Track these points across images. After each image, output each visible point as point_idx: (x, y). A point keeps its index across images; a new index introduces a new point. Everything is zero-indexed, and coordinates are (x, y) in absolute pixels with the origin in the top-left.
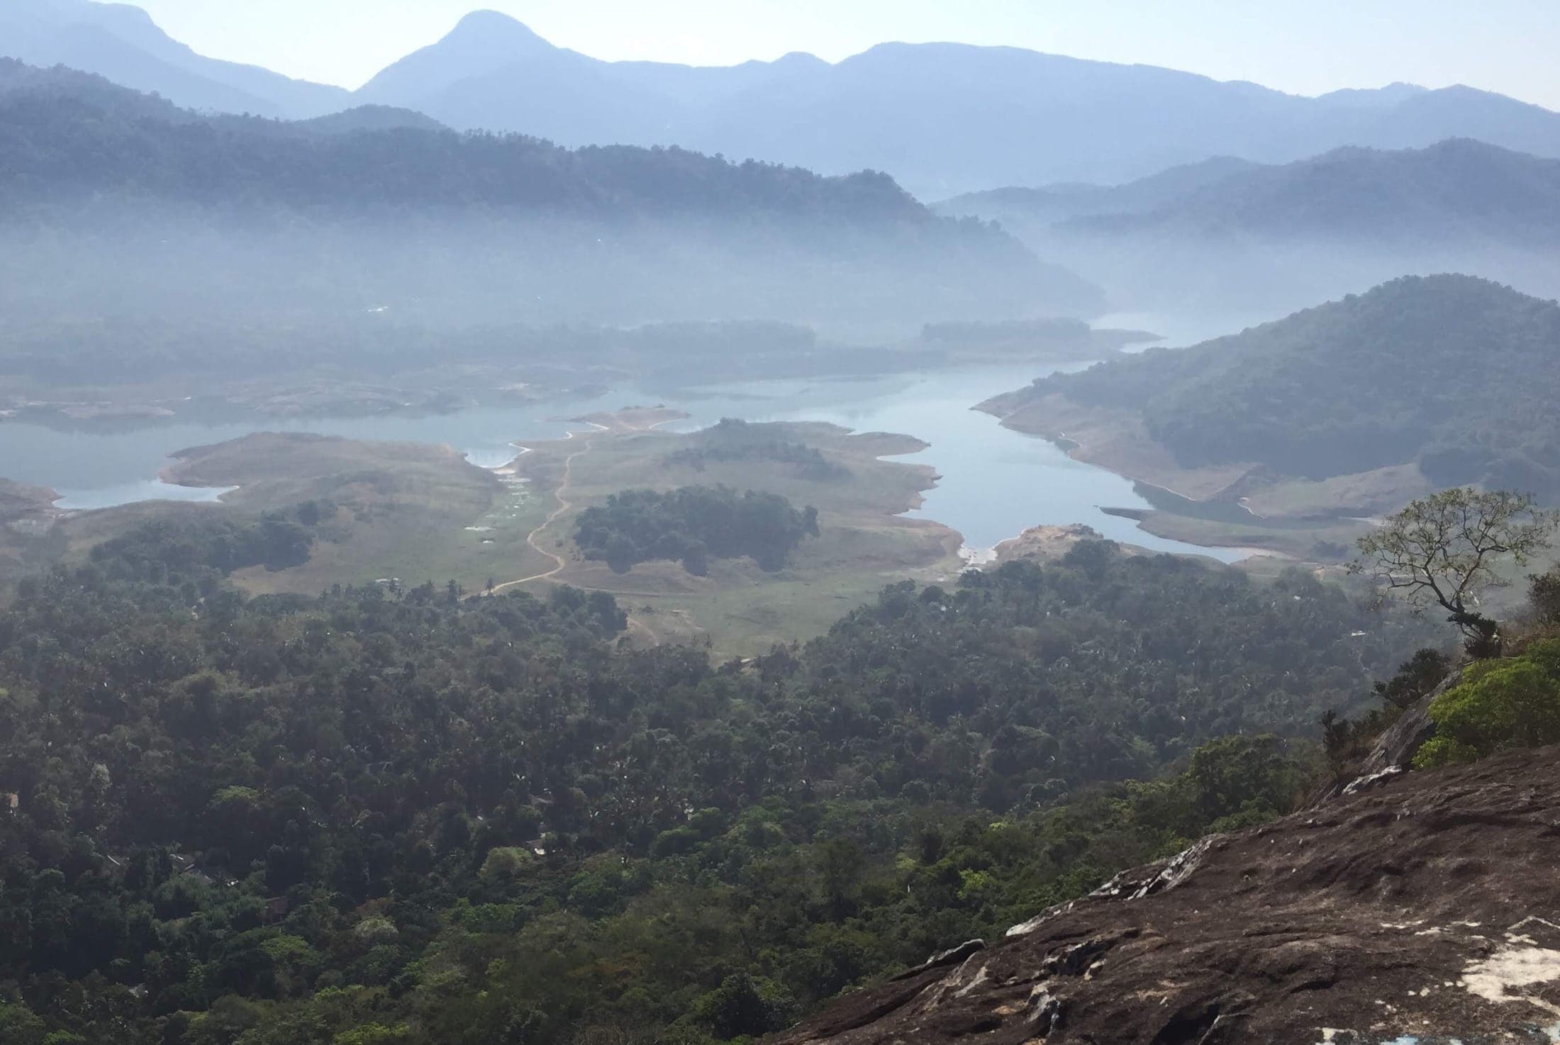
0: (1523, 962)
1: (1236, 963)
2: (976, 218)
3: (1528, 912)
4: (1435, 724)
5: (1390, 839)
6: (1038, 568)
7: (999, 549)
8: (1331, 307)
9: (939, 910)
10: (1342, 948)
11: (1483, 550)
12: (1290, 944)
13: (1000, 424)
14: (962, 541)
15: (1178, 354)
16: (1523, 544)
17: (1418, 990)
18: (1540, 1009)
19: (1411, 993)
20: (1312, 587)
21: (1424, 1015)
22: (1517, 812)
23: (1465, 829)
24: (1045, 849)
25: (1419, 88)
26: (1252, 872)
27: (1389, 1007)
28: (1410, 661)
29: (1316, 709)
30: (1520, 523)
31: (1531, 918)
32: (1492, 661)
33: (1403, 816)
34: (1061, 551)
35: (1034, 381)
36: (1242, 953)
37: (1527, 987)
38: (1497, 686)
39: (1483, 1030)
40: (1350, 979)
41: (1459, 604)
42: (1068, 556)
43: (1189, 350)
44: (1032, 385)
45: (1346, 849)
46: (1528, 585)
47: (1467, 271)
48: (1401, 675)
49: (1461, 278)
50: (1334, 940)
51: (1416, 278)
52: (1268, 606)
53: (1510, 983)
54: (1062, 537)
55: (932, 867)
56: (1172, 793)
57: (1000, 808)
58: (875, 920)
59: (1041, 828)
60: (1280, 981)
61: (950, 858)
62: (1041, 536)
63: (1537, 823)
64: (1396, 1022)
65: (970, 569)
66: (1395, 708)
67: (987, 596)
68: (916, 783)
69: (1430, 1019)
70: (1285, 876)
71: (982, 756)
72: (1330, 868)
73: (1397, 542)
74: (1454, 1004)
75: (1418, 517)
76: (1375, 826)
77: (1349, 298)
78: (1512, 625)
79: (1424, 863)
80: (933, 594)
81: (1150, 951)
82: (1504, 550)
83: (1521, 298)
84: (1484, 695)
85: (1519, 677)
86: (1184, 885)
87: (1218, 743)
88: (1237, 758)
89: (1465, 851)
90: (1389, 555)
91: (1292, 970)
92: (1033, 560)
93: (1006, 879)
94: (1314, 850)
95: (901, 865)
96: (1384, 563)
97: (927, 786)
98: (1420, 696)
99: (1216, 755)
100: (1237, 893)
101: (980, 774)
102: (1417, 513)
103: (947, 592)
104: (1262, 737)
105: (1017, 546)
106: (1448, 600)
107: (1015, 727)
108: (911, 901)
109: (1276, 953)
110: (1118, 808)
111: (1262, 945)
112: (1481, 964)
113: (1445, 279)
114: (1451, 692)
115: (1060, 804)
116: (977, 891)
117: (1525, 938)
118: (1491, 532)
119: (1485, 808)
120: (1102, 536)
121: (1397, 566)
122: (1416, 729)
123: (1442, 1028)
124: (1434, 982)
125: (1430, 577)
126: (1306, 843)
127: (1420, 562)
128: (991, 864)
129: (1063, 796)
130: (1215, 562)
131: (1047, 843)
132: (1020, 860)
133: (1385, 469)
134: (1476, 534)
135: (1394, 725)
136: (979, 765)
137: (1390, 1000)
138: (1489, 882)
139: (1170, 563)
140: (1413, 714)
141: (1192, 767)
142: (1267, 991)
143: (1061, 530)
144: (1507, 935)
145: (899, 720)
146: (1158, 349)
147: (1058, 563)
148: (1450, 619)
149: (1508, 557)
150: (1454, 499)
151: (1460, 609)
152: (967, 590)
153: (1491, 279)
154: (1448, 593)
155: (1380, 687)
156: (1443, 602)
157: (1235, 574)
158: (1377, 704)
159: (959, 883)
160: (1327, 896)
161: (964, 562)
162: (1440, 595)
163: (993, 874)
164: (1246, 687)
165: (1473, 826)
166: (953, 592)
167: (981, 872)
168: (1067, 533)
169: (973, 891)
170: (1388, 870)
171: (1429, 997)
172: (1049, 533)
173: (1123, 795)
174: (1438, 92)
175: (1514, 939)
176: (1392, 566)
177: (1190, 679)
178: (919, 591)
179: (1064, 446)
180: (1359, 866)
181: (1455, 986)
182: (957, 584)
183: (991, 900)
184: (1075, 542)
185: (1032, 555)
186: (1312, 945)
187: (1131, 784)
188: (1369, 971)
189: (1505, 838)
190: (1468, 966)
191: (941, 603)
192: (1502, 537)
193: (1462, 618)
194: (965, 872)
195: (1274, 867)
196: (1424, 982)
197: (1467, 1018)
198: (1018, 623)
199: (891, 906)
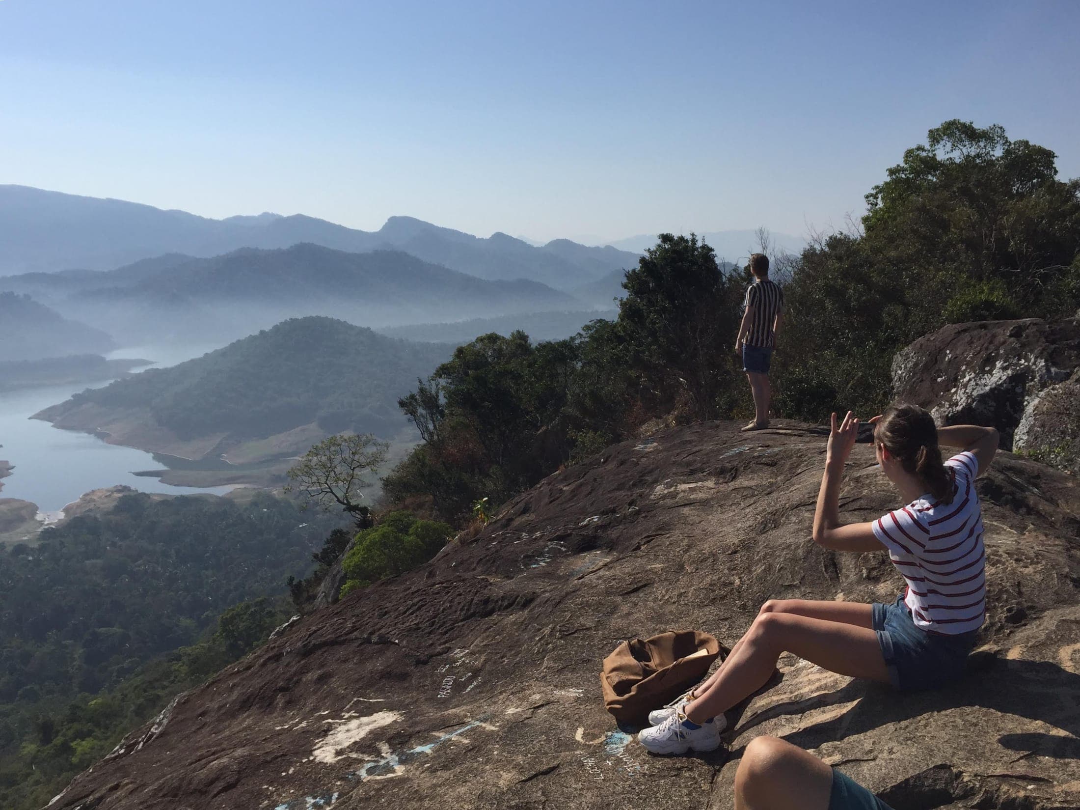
0: (348, 731)
1: (179, 788)
2: (13, 293)
3: (354, 696)
4: (347, 573)
5: (281, 670)
6: (96, 519)
7: (67, 510)
8: (252, 339)
9: (59, 775)
10: (242, 757)
11: (354, 468)
12: (212, 764)
13: (53, 426)
14: (37, 508)
15: (166, 371)
16: (374, 461)
17: (287, 771)
18: (355, 759)
19: (284, 774)
20: (273, 503)
21: (291, 786)
22: (347, 634)
23: (319, 652)
24: (131, 709)
25: (278, 215)
26: (203, 714)
27: (270, 788)
28: (329, 538)
29: (287, 575)
30: (370, 450)
31: (355, 699)
32: (369, 530)
33: (287, 653)
34: (110, 505)
35: (73, 396)
36: (182, 780)
37: (348, 747)
38: (373, 543)
39: (324, 785)
40: (247, 777)
41: (347, 500)
42: (116, 507)
43: (172, 369)
44: (72, 398)
45: (257, 683)
46: (379, 484)
47: (323, 314)
48: (326, 546)
49: (318, 317)
50: (239, 752)
51: (296, 320)
52: (249, 517)
53: (339, 748)
54: (110, 495)
55: (49, 746)
56: (210, 649)
57: (94, 689)
58: (10, 799)
59: (126, 696)
60: (206, 792)
61: (62, 736)
62: (95, 497)
63: (356, 639)
64: (275, 797)
65: (46, 527)
66: (325, 567)
67: (62, 543)
68: (28, 687)
69: (294, 788)
70: (223, 711)
71: (76, 656)
72: (249, 698)
73: (308, 470)
74: (309, 773)
75: (317, 455)
76: (273, 663)
77: (262, 332)
78: (378, 507)
79: (301, 679)
80: (21, 549)
81: (125, 797)
82: (364, 467)
83: (352, 327)
84: (368, 549)
85: (384, 536)
86: (161, 735)
87: (233, 610)
88: (245, 617)
89: (322, 666)
90: (306, 479)
91: (212, 782)
92: (92, 514)
93: (106, 739)
94: (239, 688)
95: (25, 752)
96: (304, 484)
97: (36, 687)
98: (337, 556)
99: (233, 618)
100: (194, 732)
101: (76, 669)
102: (316, 452)
103: (32, 546)
104: (258, 599)
105: (78, 506)
106: (341, 499)
107: (97, 630)
108: (37, 775)
109: (203, 774)
110: (176, 668)
111: (194, 770)
112: (323, 740)
113: (311, 319)
114: (352, 551)
115: (137, 675)
116: (86, 753)
117: (352, 713)
118: (356, 457)
119: (329, 636)
120: (137, 491)
121: (311, 485)
122: (338, 577)
123: (301, 792)
124: (297, 762)
125: (330, 488)
126: (234, 685)
127: (323, 480)
128: (94, 732)
129: (139, 669)
130: (211, 496)
131: (132, 705)
132: (114, 723)
133: (300, 428)
134: (350, 460)
135: (327, 577)
136: (74, 663)
137: (271, 783)
138: (334, 682)
139: (184, 501)
140: (335, 568)
141: (220, 630)
142: (199, 802)
143: (108, 491)
144: (343, 714)
145: (8, 645)
146: (152, 369)
147: (108, 513)
148: (344, 510)
149: (367, 471)
150: (333, 442)
151: (349, 503)
152: (47, 542)
153: (335, 318)
154: (340, 495)
155: (316, 556)
156: (339, 500)
157: (226, 502)
158: (316, 566)
159: (73, 751)
160: (248, 717)
161: (41, 523)
162: (336, 496)
163: (96, 738)
164: (245, 570)
165: (323, 650)
166: (36, 545)
167: (87, 739)
168: (113, 492)
169: (82, 754)
170: (282, 690)
171: (294, 772)
172: (99, 494)
173: (178, 658)
174: (289, 218)
175: (347, 716)
176: (308, 485)
177: (209, 572)
178: (9, 549)
179: (101, 436)
180: (264, 692)
181: (309, 760)
182: (39, 539)
183: (97, 758)
184: (119, 498)
185: (90, 510)
186: (225, 760)
187: (182, 649)
188: (258, 768)
189: (341, 652)
190: (315, 744)
191: (28, 555)
192: (362, 460)
193: (351, 508)
194: (75, 743)
195: (216, 706)
196: (291, 764)
197: (315, 780)
198: (88, 559)
199: (22, 784)
